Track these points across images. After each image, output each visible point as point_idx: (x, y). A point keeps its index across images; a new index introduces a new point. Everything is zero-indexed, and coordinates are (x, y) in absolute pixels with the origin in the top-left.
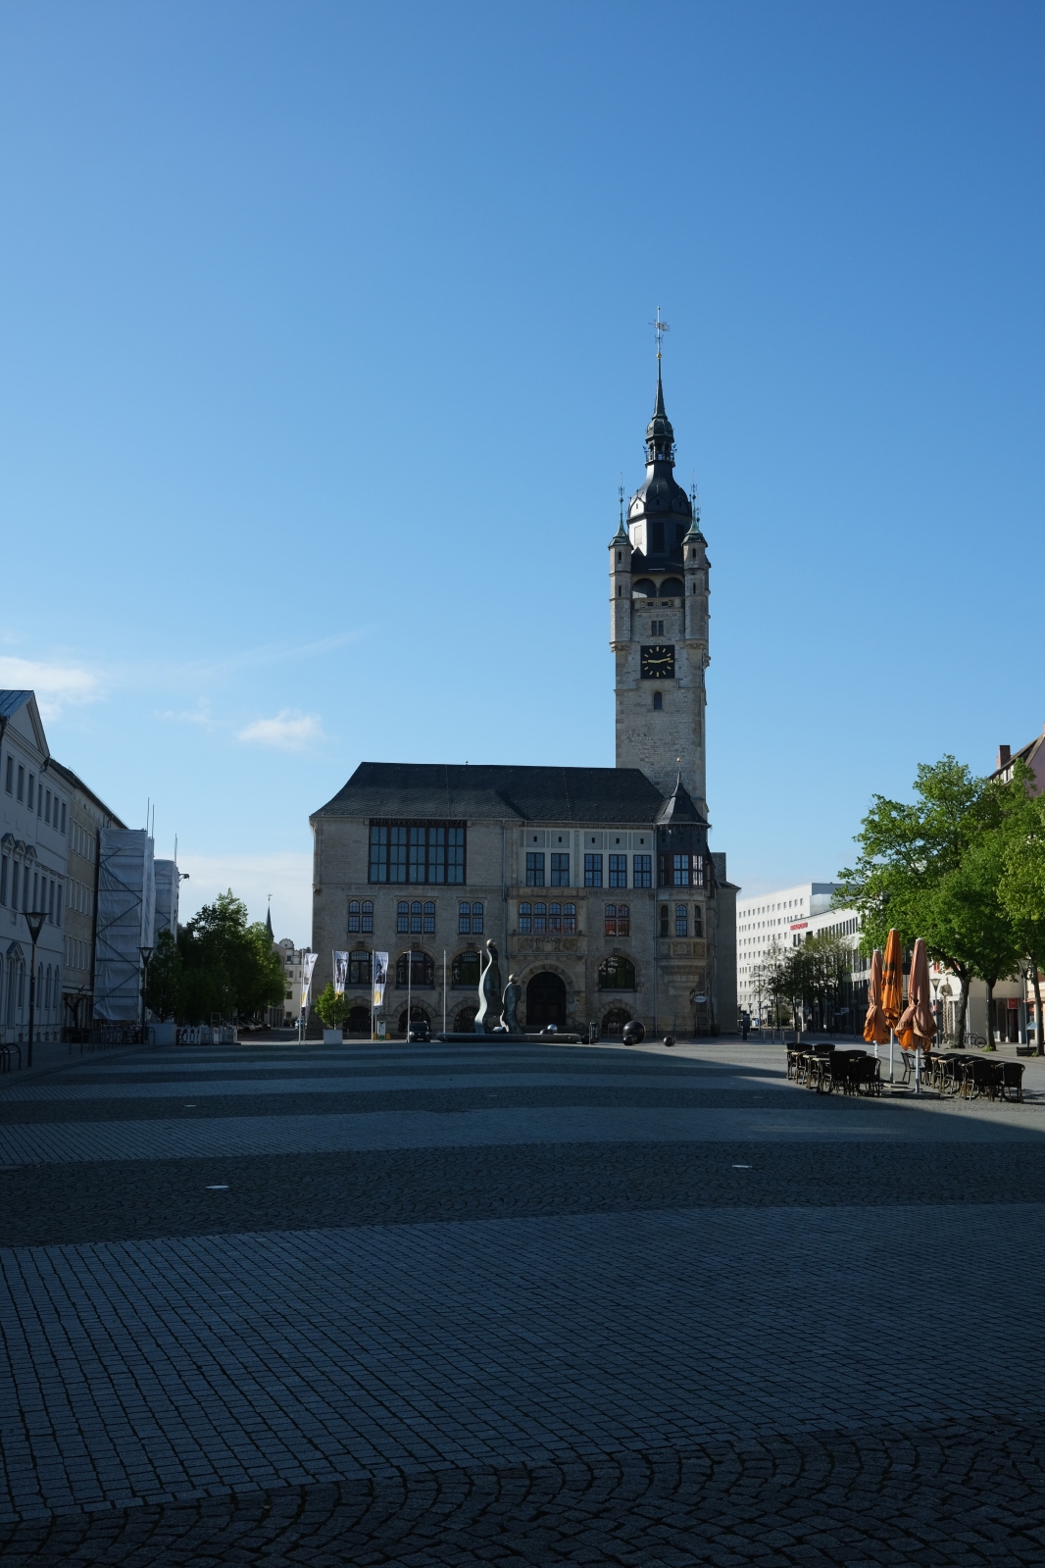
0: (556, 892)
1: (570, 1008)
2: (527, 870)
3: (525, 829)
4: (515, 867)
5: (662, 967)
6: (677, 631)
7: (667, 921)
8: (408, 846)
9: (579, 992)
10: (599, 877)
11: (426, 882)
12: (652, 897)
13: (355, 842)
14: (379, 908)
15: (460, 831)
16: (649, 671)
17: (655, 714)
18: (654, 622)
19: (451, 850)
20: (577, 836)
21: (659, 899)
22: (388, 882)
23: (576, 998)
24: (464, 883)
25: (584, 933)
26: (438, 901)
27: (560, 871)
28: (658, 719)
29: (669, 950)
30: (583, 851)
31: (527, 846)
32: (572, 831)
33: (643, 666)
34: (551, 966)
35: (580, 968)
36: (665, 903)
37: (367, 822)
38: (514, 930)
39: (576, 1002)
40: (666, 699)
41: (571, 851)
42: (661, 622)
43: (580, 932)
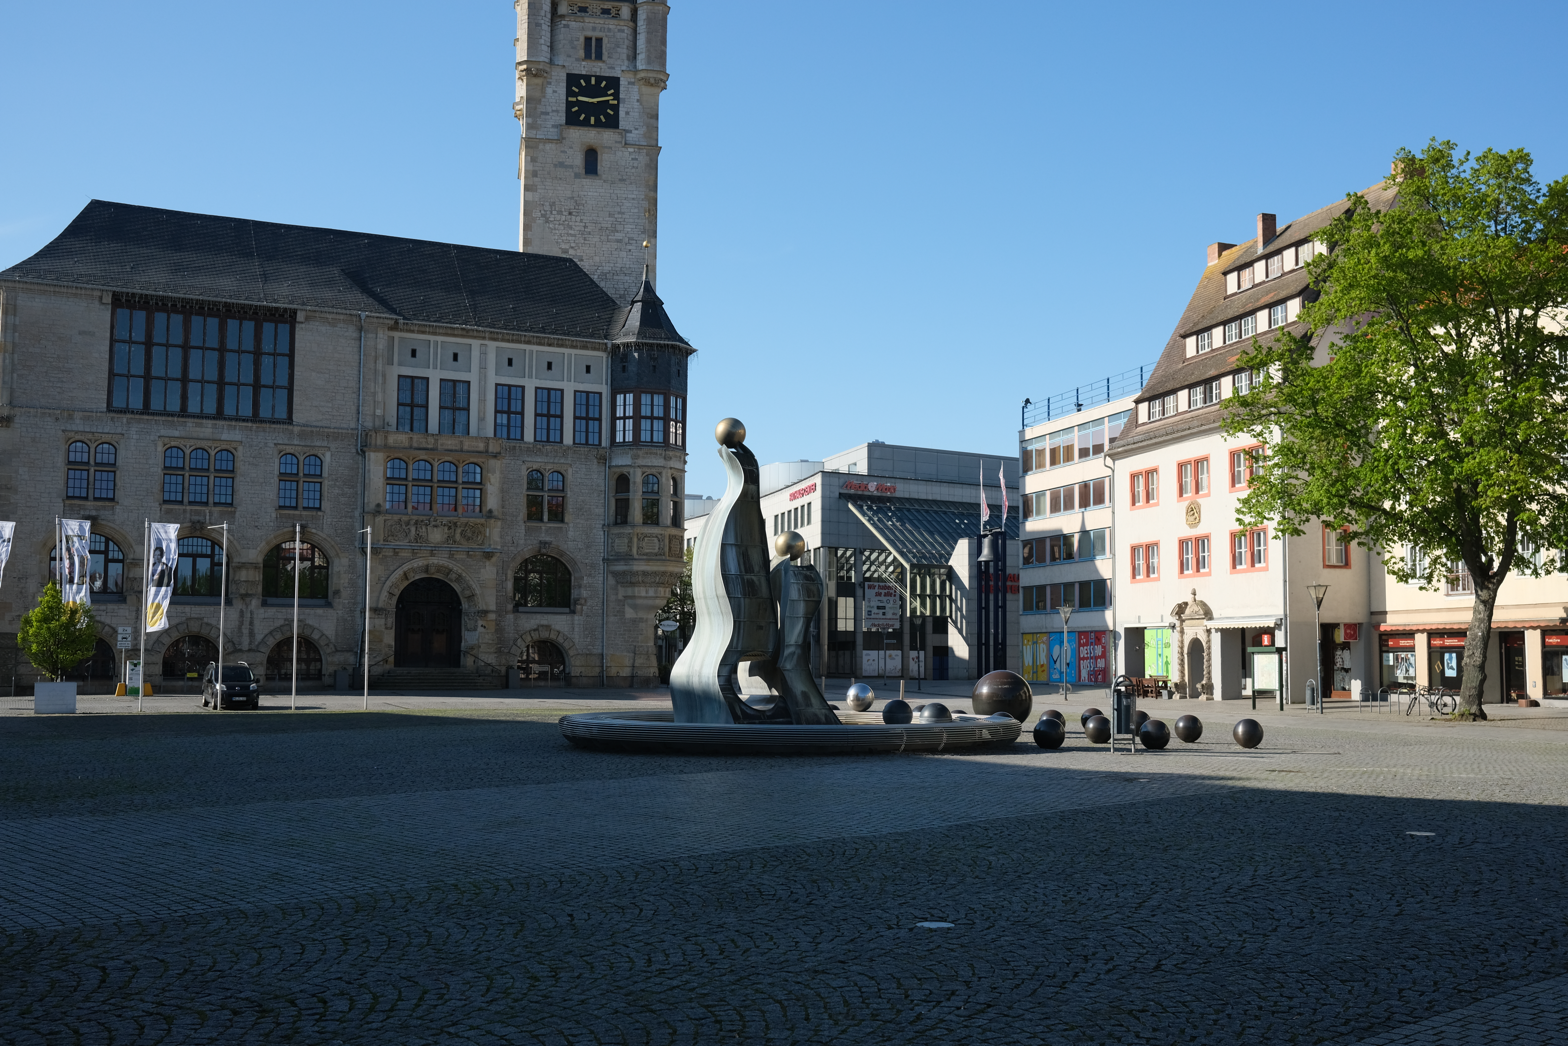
0: (449, 442)
1: (469, 638)
2: (399, 404)
3: (397, 335)
4: (379, 397)
5: (615, 574)
6: (624, 57)
7: (627, 500)
8: (186, 347)
9: (486, 612)
10: (519, 424)
11: (219, 415)
12: (603, 460)
13: (81, 333)
14: (126, 457)
15: (284, 329)
16: (578, 113)
17: (588, 182)
18: (588, 40)
19: (266, 361)
20: (483, 354)
21: (613, 464)
22: (146, 409)
23: (480, 623)
24: (289, 420)
25: (495, 513)
26: (240, 448)
27: (454, 409)
28: (591, 189)
29: (630, 547)
30: (493, 379)
31: (400, 364)
32: (476, 343)
33: (569, 105)
34: (439, 568)
35: (488, 572)
36: (625, 470)
37: (108, 299)
38: (378, 505)
39: (480, 629)
40: (604, 161)
41: (473, 377)
42: (599, 41)
43: (490, 511)
